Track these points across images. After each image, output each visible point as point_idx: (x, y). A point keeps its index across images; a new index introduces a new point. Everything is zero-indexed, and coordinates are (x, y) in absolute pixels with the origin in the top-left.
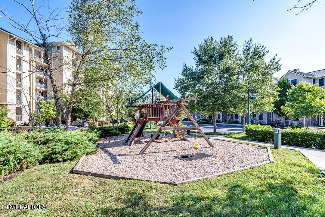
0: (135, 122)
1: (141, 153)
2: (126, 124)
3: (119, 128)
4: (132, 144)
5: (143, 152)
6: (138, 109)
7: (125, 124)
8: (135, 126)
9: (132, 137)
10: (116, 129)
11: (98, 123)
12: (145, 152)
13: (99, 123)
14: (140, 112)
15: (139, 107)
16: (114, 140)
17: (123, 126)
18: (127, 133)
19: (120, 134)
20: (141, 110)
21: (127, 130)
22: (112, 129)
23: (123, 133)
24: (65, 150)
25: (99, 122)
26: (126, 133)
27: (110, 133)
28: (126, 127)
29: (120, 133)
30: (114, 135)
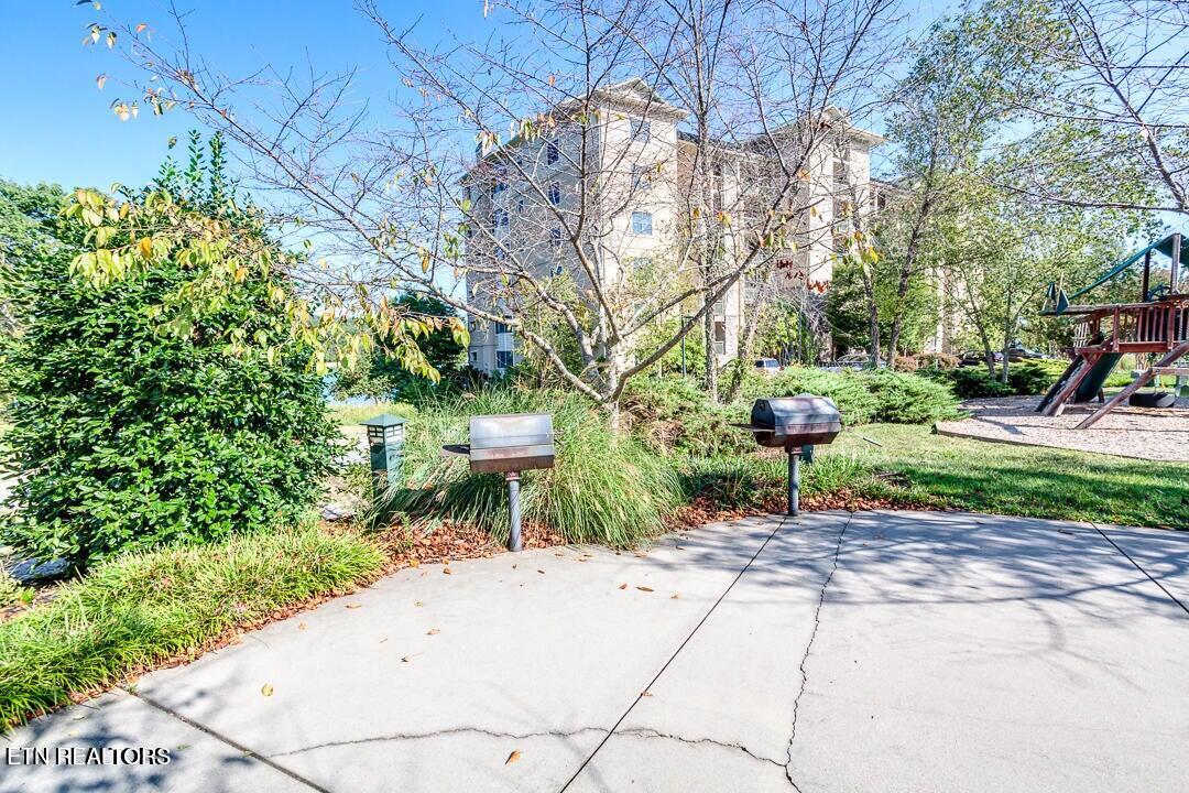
0: (1072, 355)
1: (1084, 425)
2: (1036, 365)
3: (1010, 377)
4: (1059, 412)
5: (1089, 424)
6: (1087, 320)
7: (1030, 365)
8: (1071, 369)
9: (1056, 398)
10: (999, 378)
11: (917, 362)
12: (1093, 426)
13: (920, 363)
14: (1094, 328)
15: (1090, 312)
16: (998, 405)
17: (1024, 371)
18: (1038, 393)
19: (1013, 394)
20: (1095, 322)
21: (1040, 382)
22: (986, 377)
23: (1024, 392)
24: (909, 405)
25: (922, 358)
26: (1036, 393)
27: (983, 389)
28: (1038, 373)
29: (1014, 390)
30: (994, 396)
